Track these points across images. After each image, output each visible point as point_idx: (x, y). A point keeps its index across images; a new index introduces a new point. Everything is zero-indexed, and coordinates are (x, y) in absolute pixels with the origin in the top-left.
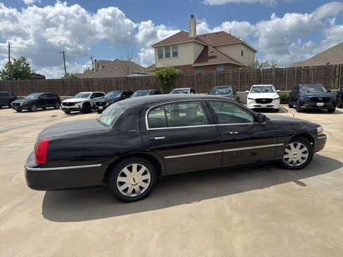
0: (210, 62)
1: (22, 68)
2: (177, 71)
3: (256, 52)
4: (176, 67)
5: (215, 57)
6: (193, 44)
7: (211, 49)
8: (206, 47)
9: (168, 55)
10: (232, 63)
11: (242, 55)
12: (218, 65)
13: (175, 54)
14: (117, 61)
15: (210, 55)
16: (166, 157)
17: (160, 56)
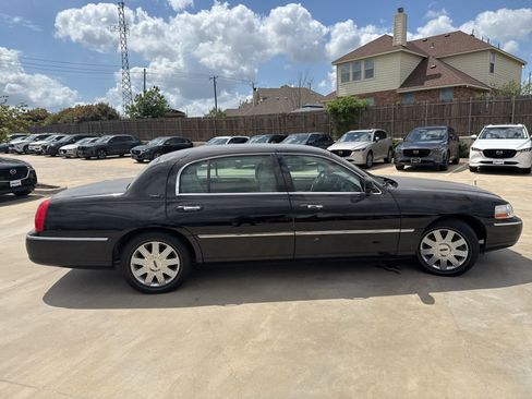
0: (428, 85)
1: (155, 102)
3: (524, 64)
4: (362, 96)
5: (438, 76)
7: (432, 63)
8: (425, 60)
9: (356, 76)
10: (468, 85)
11: (492, 71)
12: (443, 89)
13: (370, 74)
14: (285, 88)
15: (429, 72)
16: (201, 237)
17: (345, 78)
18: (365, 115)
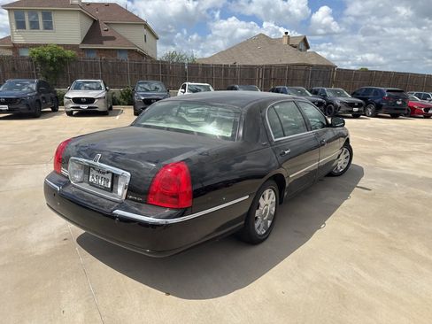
0: (107, 45)
2: (69, 53)
3: (158, 39)
5: (113, 38)
6: (79, 15)
7: (103, 26)
8: (96, 22)
9: (35, 25)
10: (138, 49)
11: (146, 41)
12: (119, 50)
13: (49, 26)
15: (104, 34)
17: (20, 25)
18: (74, 65)
